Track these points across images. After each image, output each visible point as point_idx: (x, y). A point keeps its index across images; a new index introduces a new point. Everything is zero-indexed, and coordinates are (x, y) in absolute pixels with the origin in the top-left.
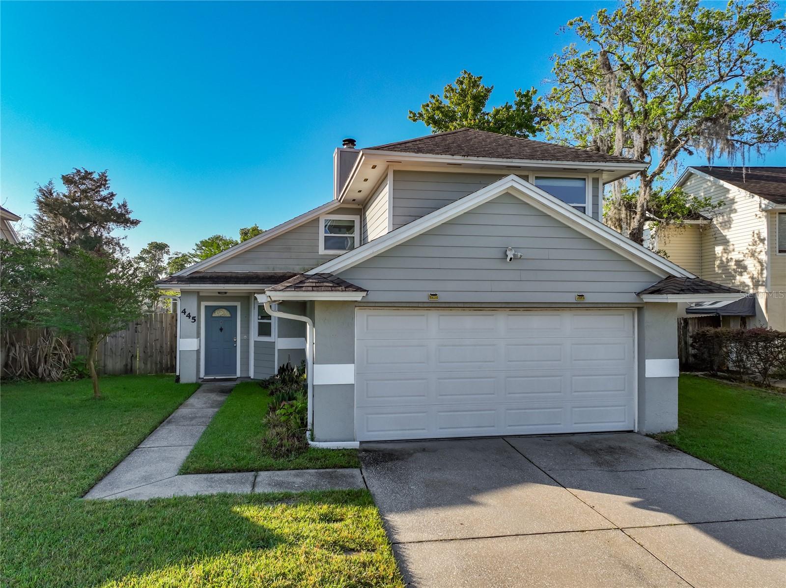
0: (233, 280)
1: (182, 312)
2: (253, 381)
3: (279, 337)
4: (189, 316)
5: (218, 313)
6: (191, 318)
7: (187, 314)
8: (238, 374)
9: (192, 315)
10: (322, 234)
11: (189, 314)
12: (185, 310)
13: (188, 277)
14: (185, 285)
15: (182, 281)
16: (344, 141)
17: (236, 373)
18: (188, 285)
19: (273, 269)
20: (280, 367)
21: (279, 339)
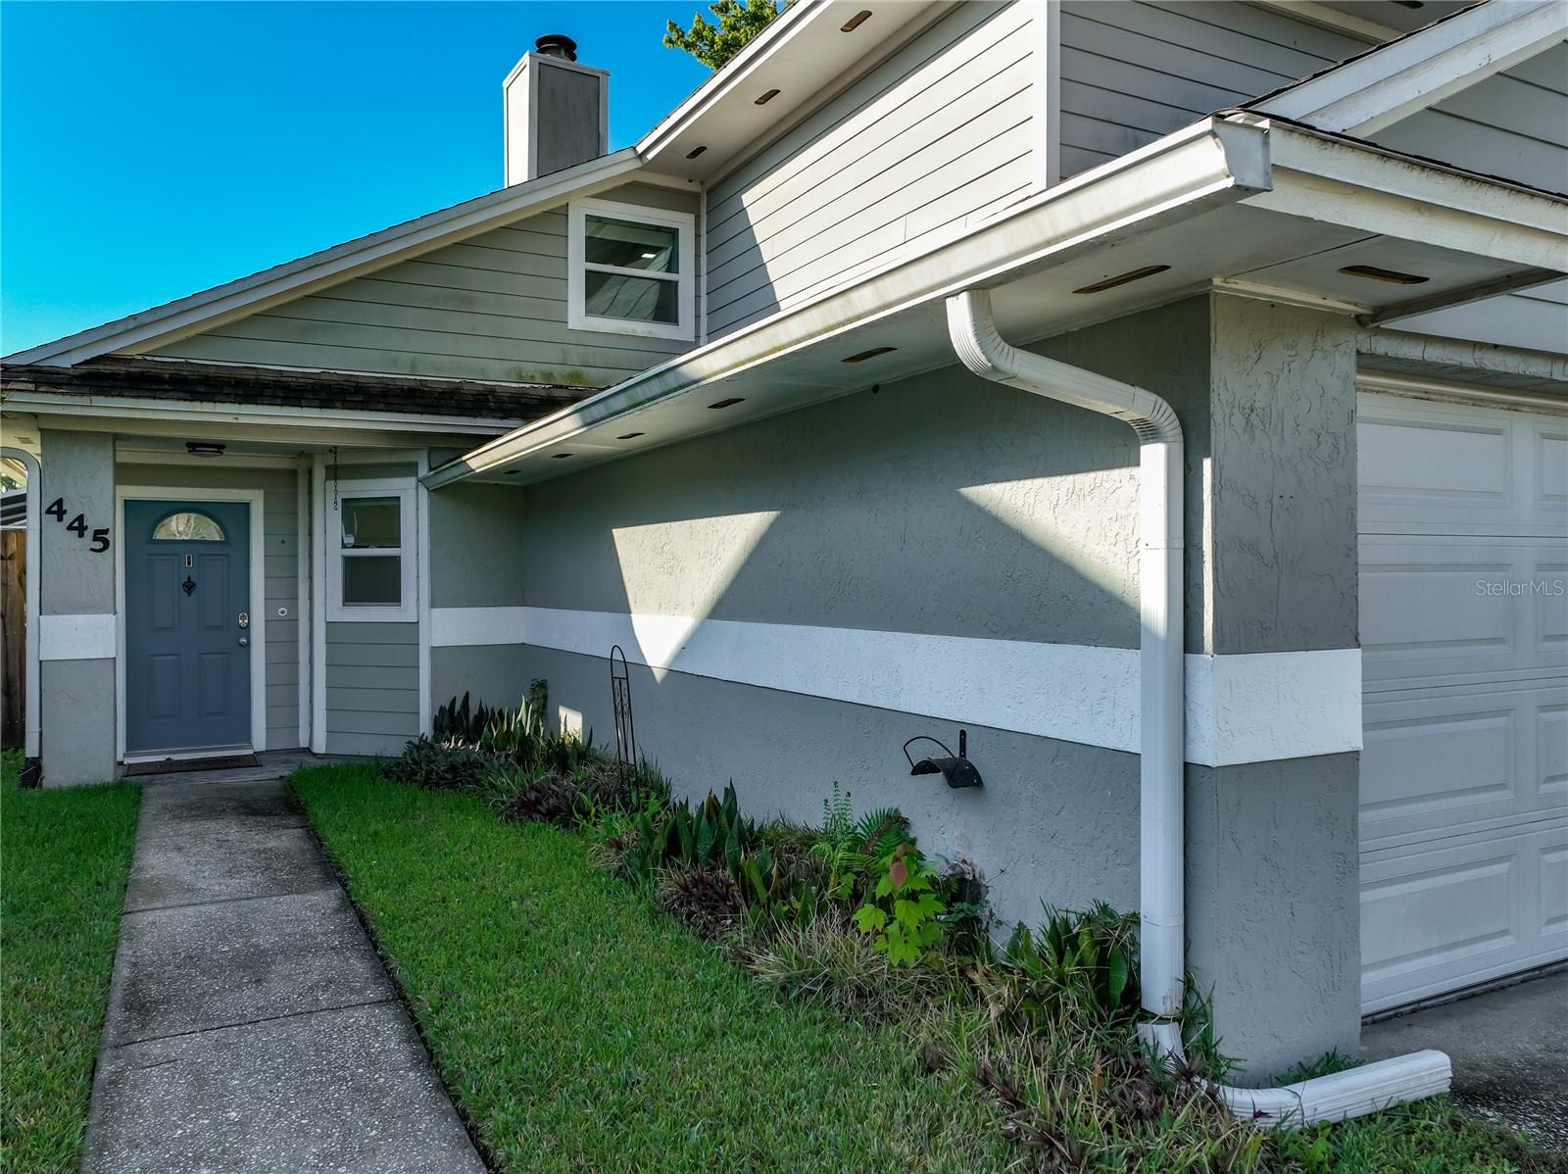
0: (268, 392)
1: (49, 512)
2: (325, 762)
3: (433, 605)
4: (79, 526)
5: (178, 527)
6: (89, 534)
7: (68, 519)
8: (259, 741)
9: (93, 523)
10: (577, 265)
11: (80, 518)
12: (59, 502)
13: (78, 372)
14: (68, 400)
15: (57, 385)
16: (540, 42)
17: (246, 736)
18: (85, 400)
19: (413, 366)
20: (442, 709)
21: (436, 611)
